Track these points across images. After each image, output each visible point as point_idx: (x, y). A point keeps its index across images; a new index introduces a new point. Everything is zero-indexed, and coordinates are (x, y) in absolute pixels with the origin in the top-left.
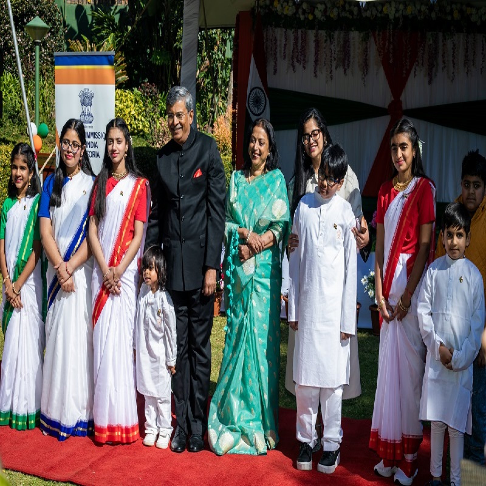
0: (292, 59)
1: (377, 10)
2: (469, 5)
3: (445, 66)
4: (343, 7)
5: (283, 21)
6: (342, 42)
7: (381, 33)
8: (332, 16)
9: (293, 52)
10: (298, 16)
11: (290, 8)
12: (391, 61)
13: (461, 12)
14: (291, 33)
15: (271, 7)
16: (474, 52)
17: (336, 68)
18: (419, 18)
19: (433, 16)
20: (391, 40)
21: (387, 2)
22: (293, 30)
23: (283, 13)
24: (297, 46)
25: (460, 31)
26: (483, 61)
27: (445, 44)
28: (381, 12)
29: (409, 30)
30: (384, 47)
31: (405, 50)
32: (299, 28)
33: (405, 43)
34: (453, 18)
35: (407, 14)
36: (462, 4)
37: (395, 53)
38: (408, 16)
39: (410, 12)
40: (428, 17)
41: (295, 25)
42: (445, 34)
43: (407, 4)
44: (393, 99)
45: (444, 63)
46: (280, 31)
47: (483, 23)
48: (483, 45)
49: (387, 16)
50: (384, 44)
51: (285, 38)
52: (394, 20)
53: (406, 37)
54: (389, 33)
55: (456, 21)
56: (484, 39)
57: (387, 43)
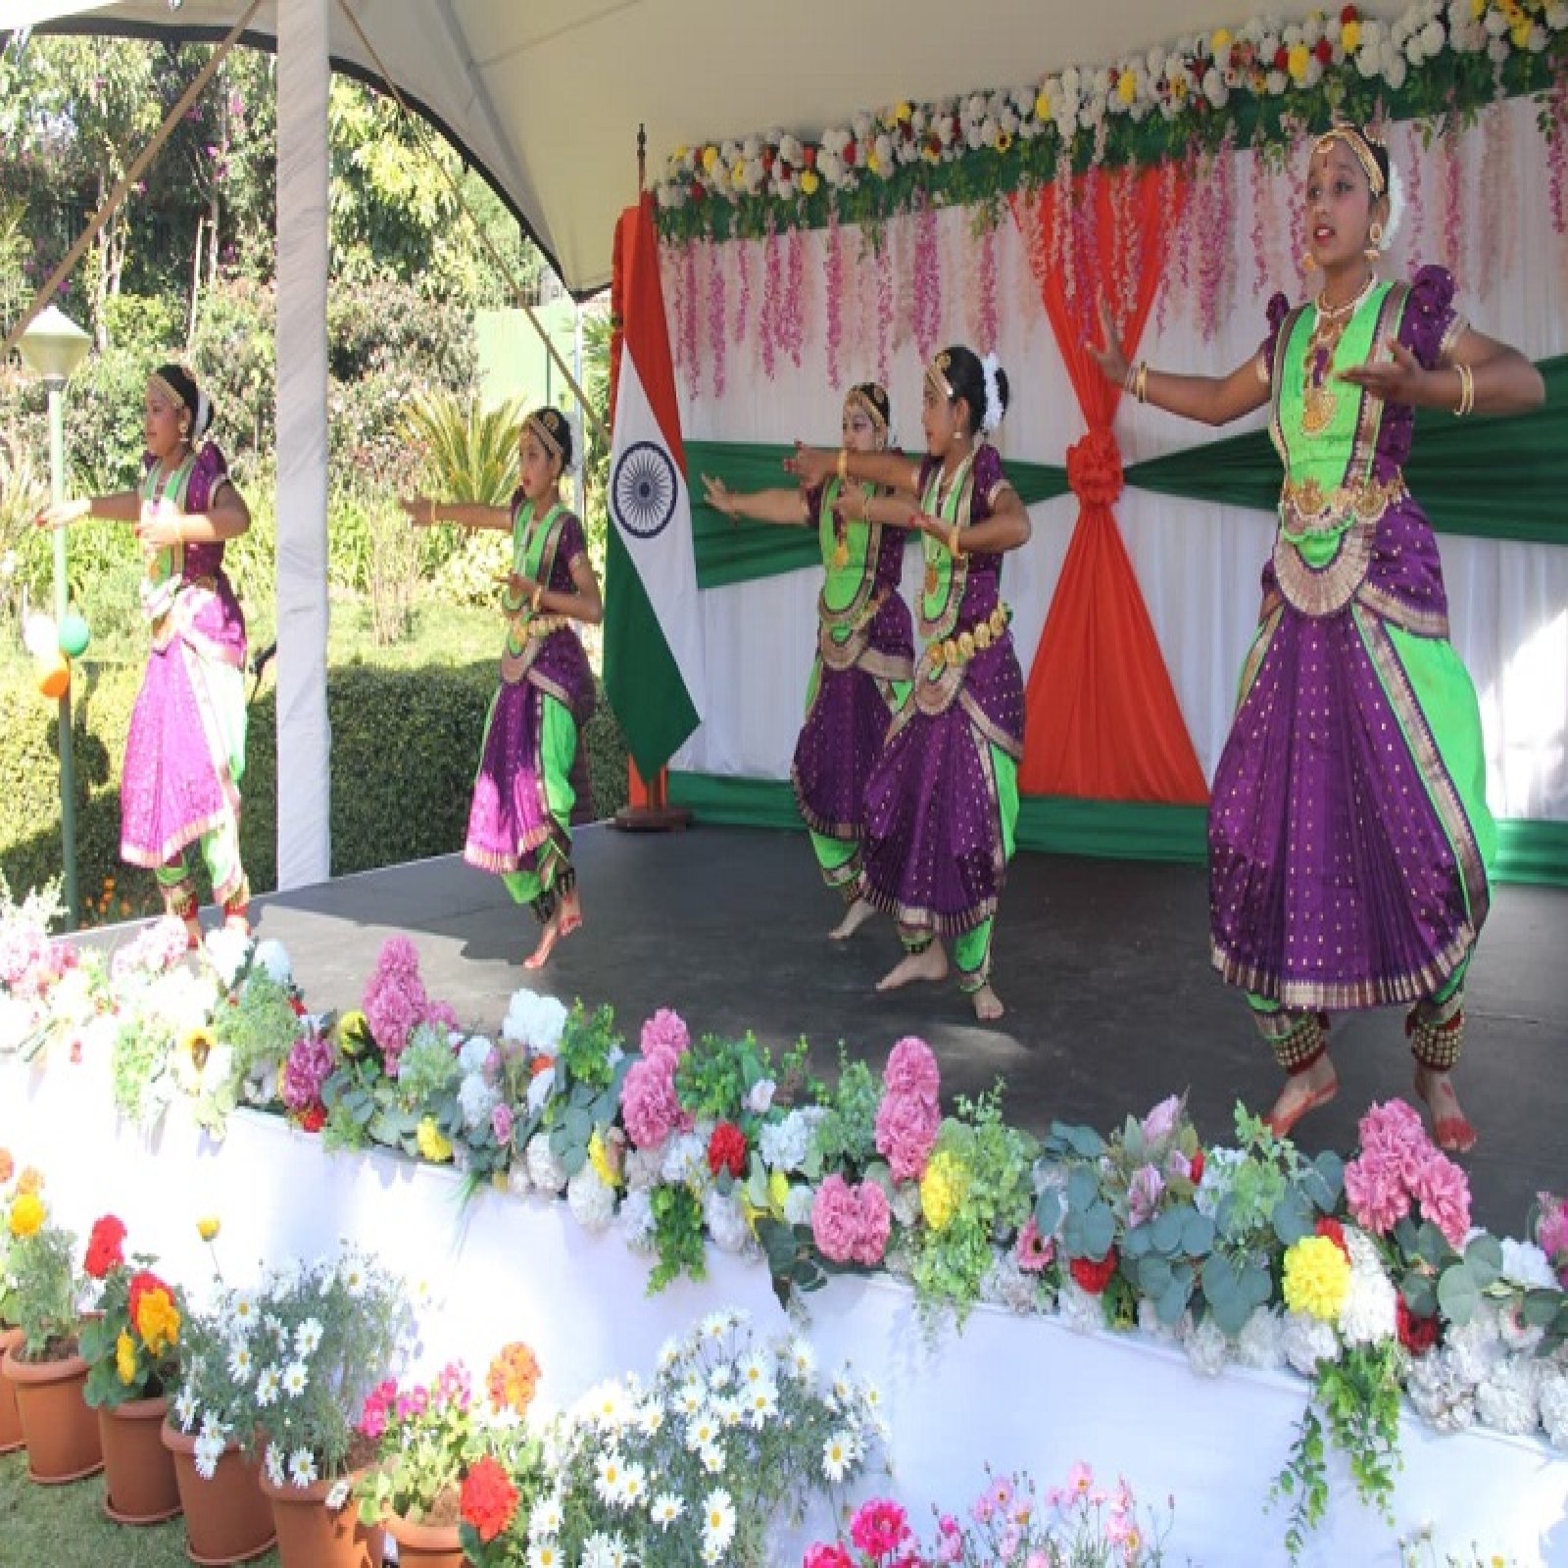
0: (765, 334)
1: (1015, 111)
2: (1350, 15)
4: (906, 128)
5: (736, 215)
6: (912, 252)
7: (1036, 195)
8: (873, 166)
9: (765, 314)
10: (772, 189)
11: (747, 168)
12: (1070, 290)
13: (1322, 50)
14: (757, 248)
15: (697, 177)
17: (895, 347)
18: (1164, 109)
19: (1213, 88)
20: (1069, 216)
22: (765, 240)
23: (730, 188)
24: (776, 292)
25: (1319, 125)
26: (1418, 230)
27: (1260, 191)
28: (1030, 118)
29: (1132, 165)
30: (1046, 246)
31: (1118, 241)
32: (781, 229)
33: (1117, 215)
34: (1291, 80)
35: (1124, 107)
36: (1324, 18)
37: (1080, 259)
38: (1126, 114)
39: (1131, 96)
40: (1193, 101)
41: (770, 223)
42: (1268, 152)
43: (1120, 67)
44: (1086, 431)
45: (1261, 264)
46: (728, 250)
47: (1414, 74)
48: (1417, 162)
49: (1051, 129)
50: (1047, 235)
51: (743, 272)
52: (1075, 137)
53: (1121, 193)
54: (1062, 189)
55: (1304, 93)
56: (1419, 138)
57: (1056, 225)
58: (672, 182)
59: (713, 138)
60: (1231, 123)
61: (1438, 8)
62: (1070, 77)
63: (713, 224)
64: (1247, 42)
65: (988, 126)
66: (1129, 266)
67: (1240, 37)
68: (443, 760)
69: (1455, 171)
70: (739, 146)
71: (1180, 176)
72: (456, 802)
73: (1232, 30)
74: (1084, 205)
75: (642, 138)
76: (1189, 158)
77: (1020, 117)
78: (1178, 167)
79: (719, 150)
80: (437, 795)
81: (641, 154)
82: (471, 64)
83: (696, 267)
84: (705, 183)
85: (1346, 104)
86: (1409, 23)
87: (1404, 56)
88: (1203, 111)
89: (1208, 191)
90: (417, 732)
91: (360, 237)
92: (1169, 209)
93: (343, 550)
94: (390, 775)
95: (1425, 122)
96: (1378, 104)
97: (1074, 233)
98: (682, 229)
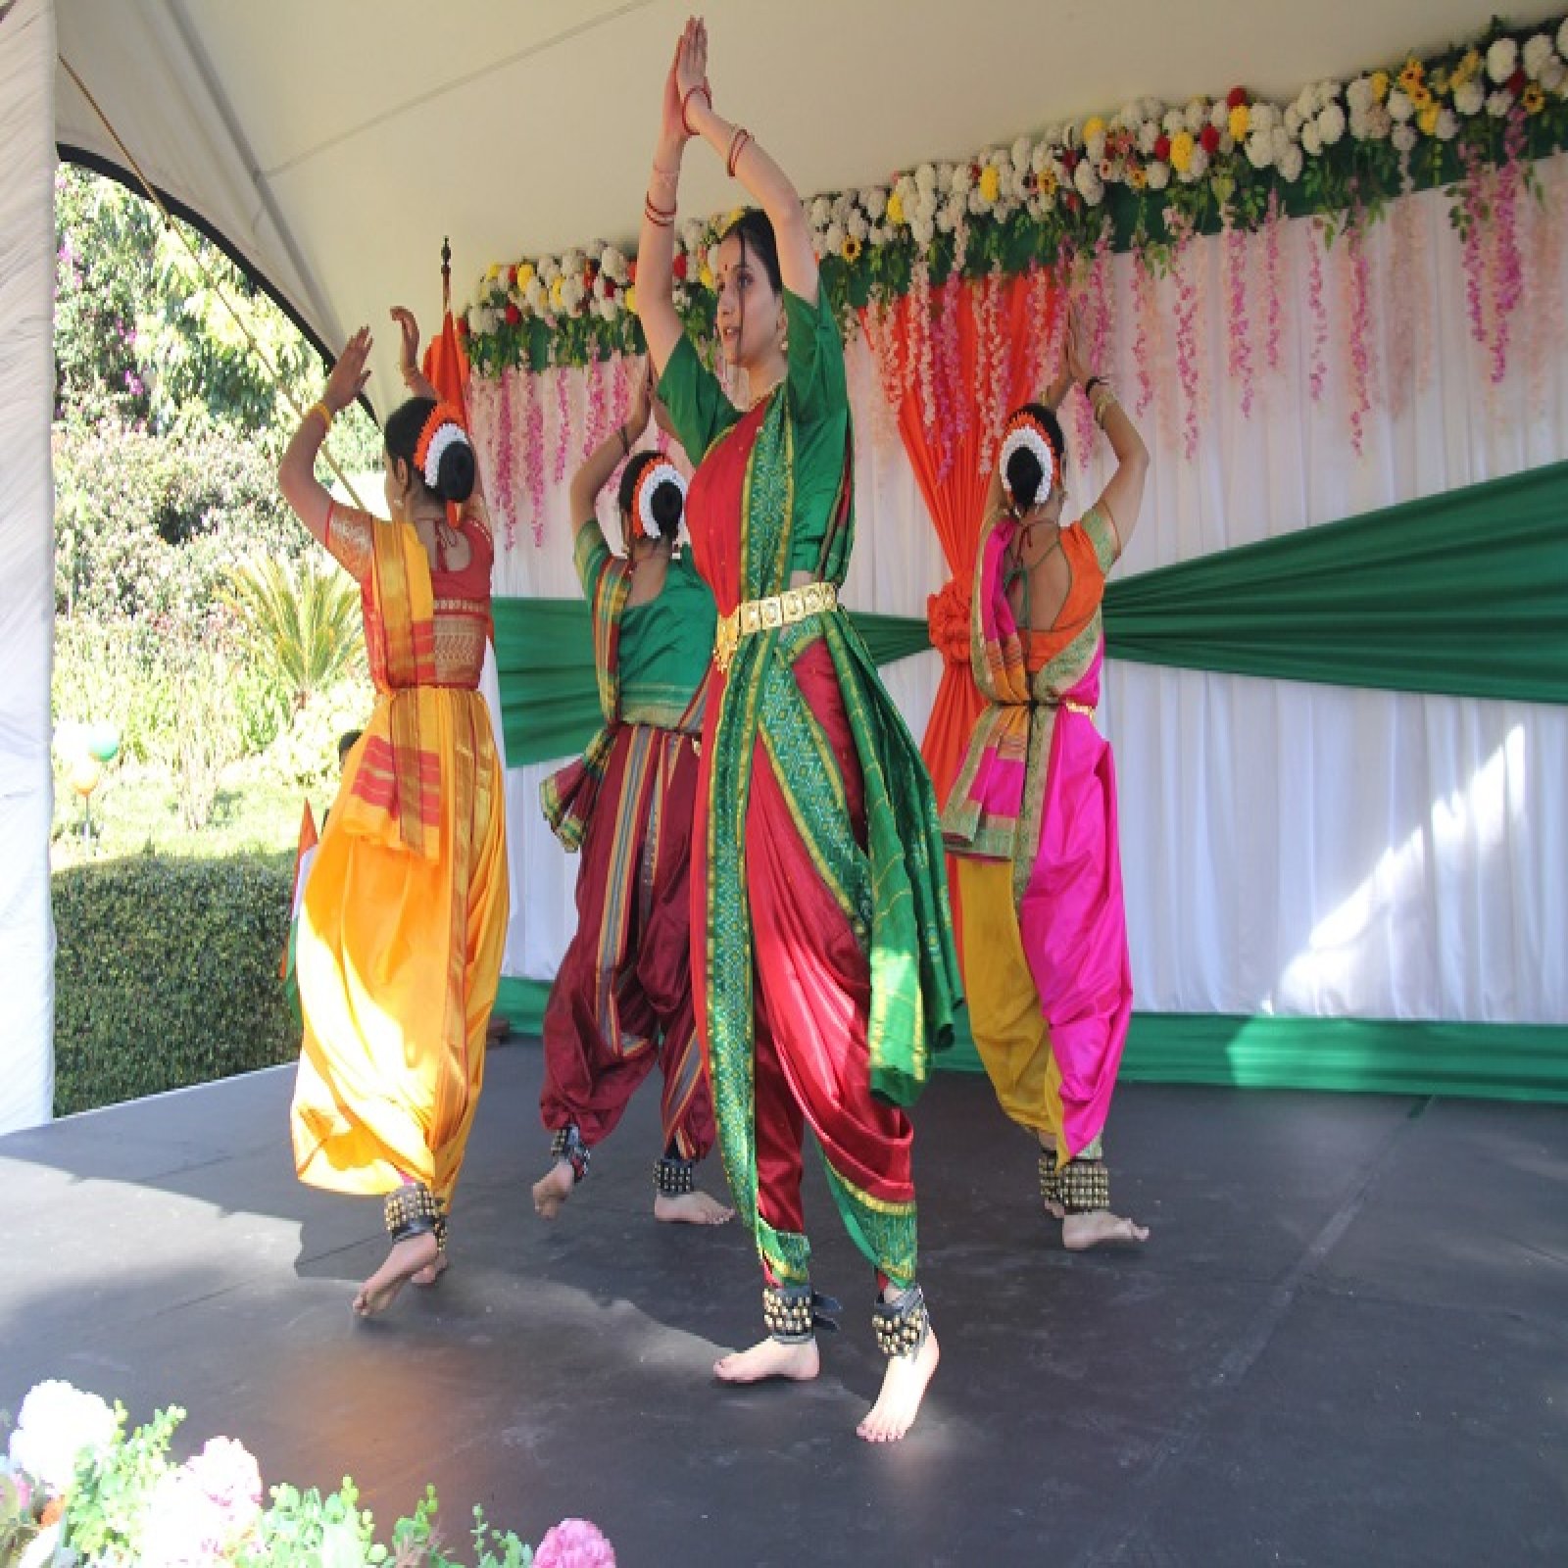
1: (864, 214)
2: (1240, 98)
3: (1147, 398)
5: (556, 340)
7: (889, 309)
8: (706, 280)
10: (594, 309)
11: (566, 286)
12: (929, 416)
13: (1208, 137)
14: (580, 377)
15: (511, 295)
16: (1275, 303)
18: (1032, 210)
19: (1084, 181)
20: (927, 332)
21: (902, 174)
22: (587, 367)
23: (549, 310)
24: (599, 426)
25: (1208, 224)
26: (1322, 339)
27: (1142, 298)
28: (880, 222)
29: (996, 274)
30: (902, 366)
31: (982, 359)
32: (604, 357)
33: (981, 329)
34: (1173, 172)
35: (987, 208)
36: (1210, 103)
37: (941, 381)
38: (990, 214)
39: (994, 196)
40: (1065, 198)
41: (592, 349)
42: (1149, 255)
43: (982, 162)
44: (950, 578)
45: (1145, 382)
46: (547, 379)
47: (1313, 164)
48: (1317, 262)
49: (904, 234)
50: (902, 354)
51: (564, 403)
52: (932, 241)
53: (984, 305)
54: (918, 300)
55: (1190, 187)
56: (1319, 236)
57: (910, 343)
58: (485, 305)
59: (530, 255)
60: (1108, 220)
61: (1335, 90)
62: (925, 175)
63: (531, 352)
64: (1125, 130)
65: (834, 232)
66: (995, 387)
67: (1114, 124)
68: (245, 961)
69: (1361, 273)
70: (557, 262)
71: (1051, 285)
72: (261, 1009)
73: (1106, 118)
74: (944, 318)
75: (446, 253)
76: (1062, 263)
77: (869, 221)
78: (1050, 275)
79: (535, 266)
80: (239, 1001)
81: (446, 271)
82: (256, 175)
83: (513, 399)
84: (521, 305)
85: (1236, 199)
86: (1304, 106)
87: (1300, 144)
88: (1076, 210)
89: (1084, 298)
90: (215, 931)
91: (195, 391)
92: (1039, 321)
93: (162, 726)
94: (184, 979)
95: (1325, 218)
96: (1273, 198)
97: (933, 348)
98: (495, 356)
